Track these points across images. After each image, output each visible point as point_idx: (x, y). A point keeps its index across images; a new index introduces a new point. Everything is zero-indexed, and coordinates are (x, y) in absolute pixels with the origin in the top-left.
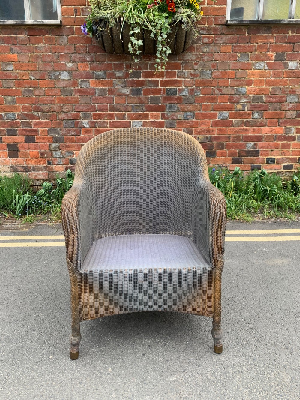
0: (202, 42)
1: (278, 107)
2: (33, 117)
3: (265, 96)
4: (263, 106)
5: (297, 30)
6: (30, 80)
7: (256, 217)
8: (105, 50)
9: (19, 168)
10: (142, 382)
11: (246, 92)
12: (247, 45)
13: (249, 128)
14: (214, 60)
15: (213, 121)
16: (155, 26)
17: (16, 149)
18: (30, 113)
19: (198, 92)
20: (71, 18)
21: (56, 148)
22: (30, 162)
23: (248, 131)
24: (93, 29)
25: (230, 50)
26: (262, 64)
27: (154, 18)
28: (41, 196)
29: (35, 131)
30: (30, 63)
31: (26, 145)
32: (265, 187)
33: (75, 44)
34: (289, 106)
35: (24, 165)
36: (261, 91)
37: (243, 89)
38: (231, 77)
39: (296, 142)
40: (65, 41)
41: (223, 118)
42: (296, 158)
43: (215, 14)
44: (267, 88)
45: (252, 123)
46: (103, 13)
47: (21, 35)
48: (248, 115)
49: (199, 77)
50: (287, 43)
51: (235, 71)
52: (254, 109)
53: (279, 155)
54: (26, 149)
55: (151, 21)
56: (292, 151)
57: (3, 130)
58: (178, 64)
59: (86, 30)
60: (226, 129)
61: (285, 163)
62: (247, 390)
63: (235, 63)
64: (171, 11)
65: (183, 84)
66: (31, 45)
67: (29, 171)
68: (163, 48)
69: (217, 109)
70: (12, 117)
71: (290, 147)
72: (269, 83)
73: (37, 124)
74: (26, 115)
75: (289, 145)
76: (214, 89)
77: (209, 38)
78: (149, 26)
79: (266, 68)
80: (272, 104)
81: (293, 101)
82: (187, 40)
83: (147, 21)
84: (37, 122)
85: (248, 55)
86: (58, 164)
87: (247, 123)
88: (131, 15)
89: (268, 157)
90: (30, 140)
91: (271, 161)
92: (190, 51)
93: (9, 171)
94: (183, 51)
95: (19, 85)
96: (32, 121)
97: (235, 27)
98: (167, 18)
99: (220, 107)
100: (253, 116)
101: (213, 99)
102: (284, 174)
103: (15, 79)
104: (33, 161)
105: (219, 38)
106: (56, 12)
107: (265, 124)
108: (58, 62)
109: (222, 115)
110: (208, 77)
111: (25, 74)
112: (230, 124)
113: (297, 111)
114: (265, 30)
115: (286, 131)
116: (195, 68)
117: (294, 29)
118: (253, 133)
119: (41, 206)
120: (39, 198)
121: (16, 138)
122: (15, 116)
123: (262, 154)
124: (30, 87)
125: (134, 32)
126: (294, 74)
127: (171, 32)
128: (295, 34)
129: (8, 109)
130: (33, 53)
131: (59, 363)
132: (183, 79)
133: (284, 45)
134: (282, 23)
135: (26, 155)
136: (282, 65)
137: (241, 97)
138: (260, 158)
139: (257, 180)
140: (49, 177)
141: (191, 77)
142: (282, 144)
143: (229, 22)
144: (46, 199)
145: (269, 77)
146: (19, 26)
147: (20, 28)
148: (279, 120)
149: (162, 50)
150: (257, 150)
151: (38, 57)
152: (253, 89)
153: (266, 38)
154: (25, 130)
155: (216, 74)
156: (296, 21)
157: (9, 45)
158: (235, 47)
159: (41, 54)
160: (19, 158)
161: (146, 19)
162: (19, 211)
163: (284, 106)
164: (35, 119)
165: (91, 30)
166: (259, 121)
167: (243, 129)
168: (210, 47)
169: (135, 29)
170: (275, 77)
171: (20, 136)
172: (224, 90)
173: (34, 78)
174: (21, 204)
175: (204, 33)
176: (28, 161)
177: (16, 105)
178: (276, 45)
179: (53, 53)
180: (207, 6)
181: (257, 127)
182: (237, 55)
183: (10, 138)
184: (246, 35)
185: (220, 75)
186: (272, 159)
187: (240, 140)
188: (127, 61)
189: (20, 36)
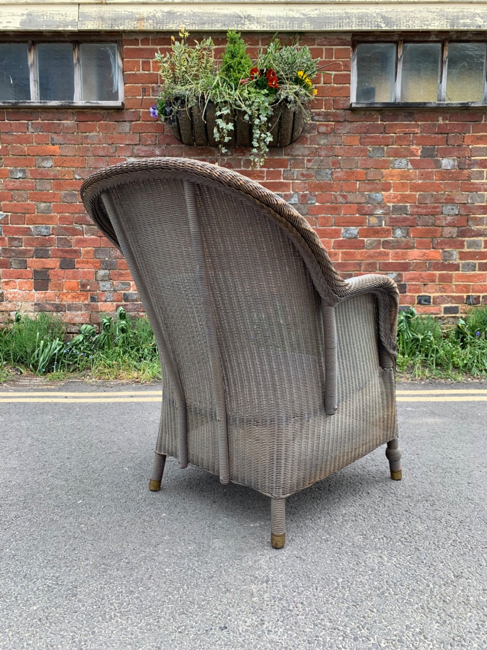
0: (318, 132)
1: (431, 221)
2: (75, 232)
3: (410, 206)
4: (408, 219)
5: (450, 116)
6: (74, 180)
7: (401, 377)
8: (181, 141)
9: (48, 306)
10: (209, 526)
11: (383, 199)
12: (381, 135)
13: (389, 250)
14: (335, 156)
15: (335, 241)
16: (250, 106)
17: (45, 278)
18: (70, 226)
19: (313, 200)
20: (137, 99)
21: (104, 276)
22: (64, 297)
23: (388, 255)
24: (166, 111)
25: (358, 143)
26: (404, 161)
27: (250, 95)
28: (77, 345)
29: (75, 251)
30: (77, 157)
31: (61, 272)
32: (415, 334)
33: (140, 133)
34: (446, 220)
35: (55, 301)
36: (404, 199)
37: (377, 195)
38: (360, 179)
39: (460, 272)
40: (127, 130)
41: (350, 236)
42: (463, 296)
43: (334, 95)
44: (412, 195)
45: (393, 244)
46: (179, 89)
47: (68, 120)
48: (387, 232)
49: (313, 178)
50: (437, 134)
51: (365, 171)
52: (395, 223)
53: (436, 291)
54: (60, 278)
55: (245, 100)
56: (456, 285)
57: (30, 250)
58: (284, 160)
59: (157, 112)
60: (355, 252)
61: (446, 303)
62: (361, 537)
63: (364, 160)
64: (272, 87)
65: (291, 188)
66: (80, 133)
67: (61, 311)
68: (261, 134)
69: (340, 224)
70: (44, 231)
71: (452, 279)
72: (415, 188)
73: (80, 242)
74: (65, 228)
75: (451, 276)
76: (335, 195)
77: (327, 126)
78: (243, 105)
79: (410, 166)
80: (421, 217)
81: (452, 212)
82: (296, 126)
83: (240, 99)
84: (80, 239)
85: (383, 149)
86: (106, 301)
87: (386, 244)
88: (218, 93)
89: (420, 294)
90: (67, 264)
91: (424, 301)
92: (301, 142)
93: (32, 310)
94: (291, 143)
95: (59, 187)
96: (72, 237)
97: (362, 113)
98: (267, 95)
99: (345, 221)
100: (394, 233)
101: (335, 210)
102: (446, 321)
103: (53, 179)
104: (69, 296)
105: (341, 126)
106: (117, 92)
107: (412, 245)
108: (115, 156)
109: (348, 232)
110: (327, 179)
111: (68, 172)
112: (361, 246)
113: (458, 227)
114: (405, 117)
115: (444, 256)
116: (309, 167)
117: (446, 115)
118: (395, 258)
119: (76, 360)
120: (74, 347)
121: (48, 262)
122: (48, 230)
123: (410, 290)
124: (74, 190)
125: (222, 113)
126: (451, 176)
127: (273, 114)
128: (447, 122)
129: (40, 220)
130: (82, 144)
131: (90, 508)
132: (291, 181)
133: (433, 136)
134: (428, 107)
135: (59, 287)
136: (432, 163)
137: (375, 206)
138: (407, 296)
139: (402, 324)
140: (90, 321)
141: (302, 179)
142: (440, 275)
143: (353, 105)
144: (84, 349)
145: (414, 179)
146: (65, 109)
147: (66, 112)
148: (432, 240)
149: (260, 137)
150: (403, 283)
151: (88, 150)
152: (393, 195)
153: (407, 126)
154: (62, 250)
155: (339, 175)
156: (447, 104)
157: (50, 134)
158: (364, 138)
159: (93, 146)
160: (49, 291)
161: (239, 97)
162: (43, 364)
163: (439, 219)
164: (77, 235)
165: (163, 112)
166: (403, 241)
167: (380, 253)
168: (329, 138)
169: (223, 109)
170: (424, 179)
171: (53, 259)
172: (351, 197)
173: (80, 178)
174: (46, 353)
175: (320, 120)
176: (61, 296)
177: (53, 214)
178: (422, 137)
179: (109, 145)
180: (324, 85)
181: (401, 250)
182: (367, 149)
183: (39, 261)
184: (379, 122)
185: (344, 175)
186: (427, 298)
187: (376, 268)
188: (212, 155)
189: (65, 121)
